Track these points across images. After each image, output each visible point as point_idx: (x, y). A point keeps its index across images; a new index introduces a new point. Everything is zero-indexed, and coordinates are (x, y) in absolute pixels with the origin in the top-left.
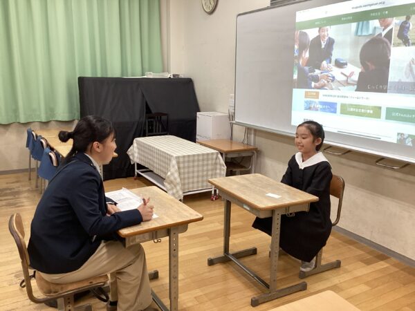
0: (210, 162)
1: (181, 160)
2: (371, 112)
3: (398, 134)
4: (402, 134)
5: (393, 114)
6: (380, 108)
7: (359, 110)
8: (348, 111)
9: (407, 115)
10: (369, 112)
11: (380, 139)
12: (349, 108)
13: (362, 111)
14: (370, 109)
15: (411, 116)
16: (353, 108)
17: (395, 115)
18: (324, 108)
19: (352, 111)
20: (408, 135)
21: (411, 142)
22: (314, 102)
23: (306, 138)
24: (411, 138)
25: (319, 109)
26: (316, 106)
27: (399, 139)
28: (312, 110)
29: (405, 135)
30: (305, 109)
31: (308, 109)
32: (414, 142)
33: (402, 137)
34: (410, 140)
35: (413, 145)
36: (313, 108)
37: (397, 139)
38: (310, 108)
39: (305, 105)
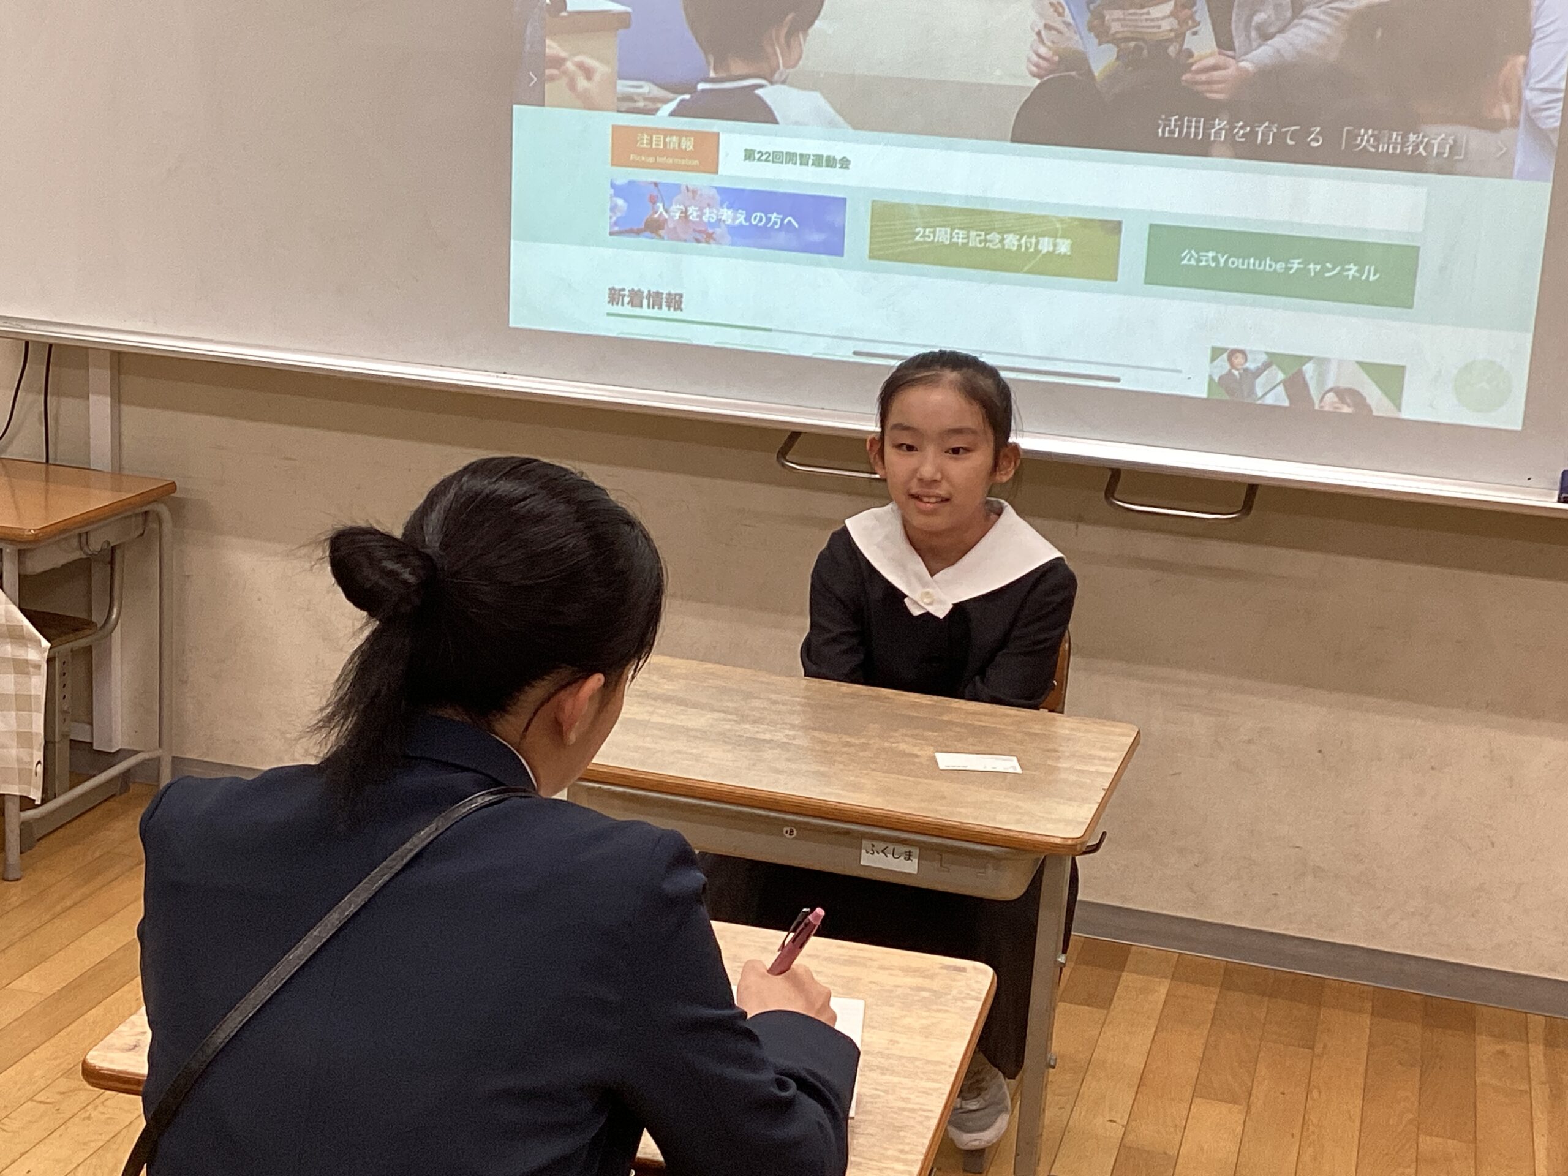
2: (1064, 247)
3: (1216, 353)
6: (1115, 228)
7: (986, 241)
8: (917, 243)
9: (1260, 258)
10: (1051, 249)
11: (1117, 380)
12: (925, 228)
13: (1006, 242)
14: (1054, 235)
15: (1280, 266)
16: (952, 230)
17: (1199, 260)
18: (756, 226)
19: (943, 245)
20: (1267, 353)
21: (1281, 388)
22: (683, 188)
23: (967, 450)
24: (1283, 371)
25: (718, 231)
26: (700, 217)
27: (1221, 378)
28: (671, 239)
29: (1249, 357)
30: (616, 229)
31: (638, 233)
32: (1296, 384)
33: (1233, 366)
34: (1279, 380)
35: (1291, 403)
36: (675, 228)
37: (1211, 379)
38: (654, 228)
39: (613, 208)
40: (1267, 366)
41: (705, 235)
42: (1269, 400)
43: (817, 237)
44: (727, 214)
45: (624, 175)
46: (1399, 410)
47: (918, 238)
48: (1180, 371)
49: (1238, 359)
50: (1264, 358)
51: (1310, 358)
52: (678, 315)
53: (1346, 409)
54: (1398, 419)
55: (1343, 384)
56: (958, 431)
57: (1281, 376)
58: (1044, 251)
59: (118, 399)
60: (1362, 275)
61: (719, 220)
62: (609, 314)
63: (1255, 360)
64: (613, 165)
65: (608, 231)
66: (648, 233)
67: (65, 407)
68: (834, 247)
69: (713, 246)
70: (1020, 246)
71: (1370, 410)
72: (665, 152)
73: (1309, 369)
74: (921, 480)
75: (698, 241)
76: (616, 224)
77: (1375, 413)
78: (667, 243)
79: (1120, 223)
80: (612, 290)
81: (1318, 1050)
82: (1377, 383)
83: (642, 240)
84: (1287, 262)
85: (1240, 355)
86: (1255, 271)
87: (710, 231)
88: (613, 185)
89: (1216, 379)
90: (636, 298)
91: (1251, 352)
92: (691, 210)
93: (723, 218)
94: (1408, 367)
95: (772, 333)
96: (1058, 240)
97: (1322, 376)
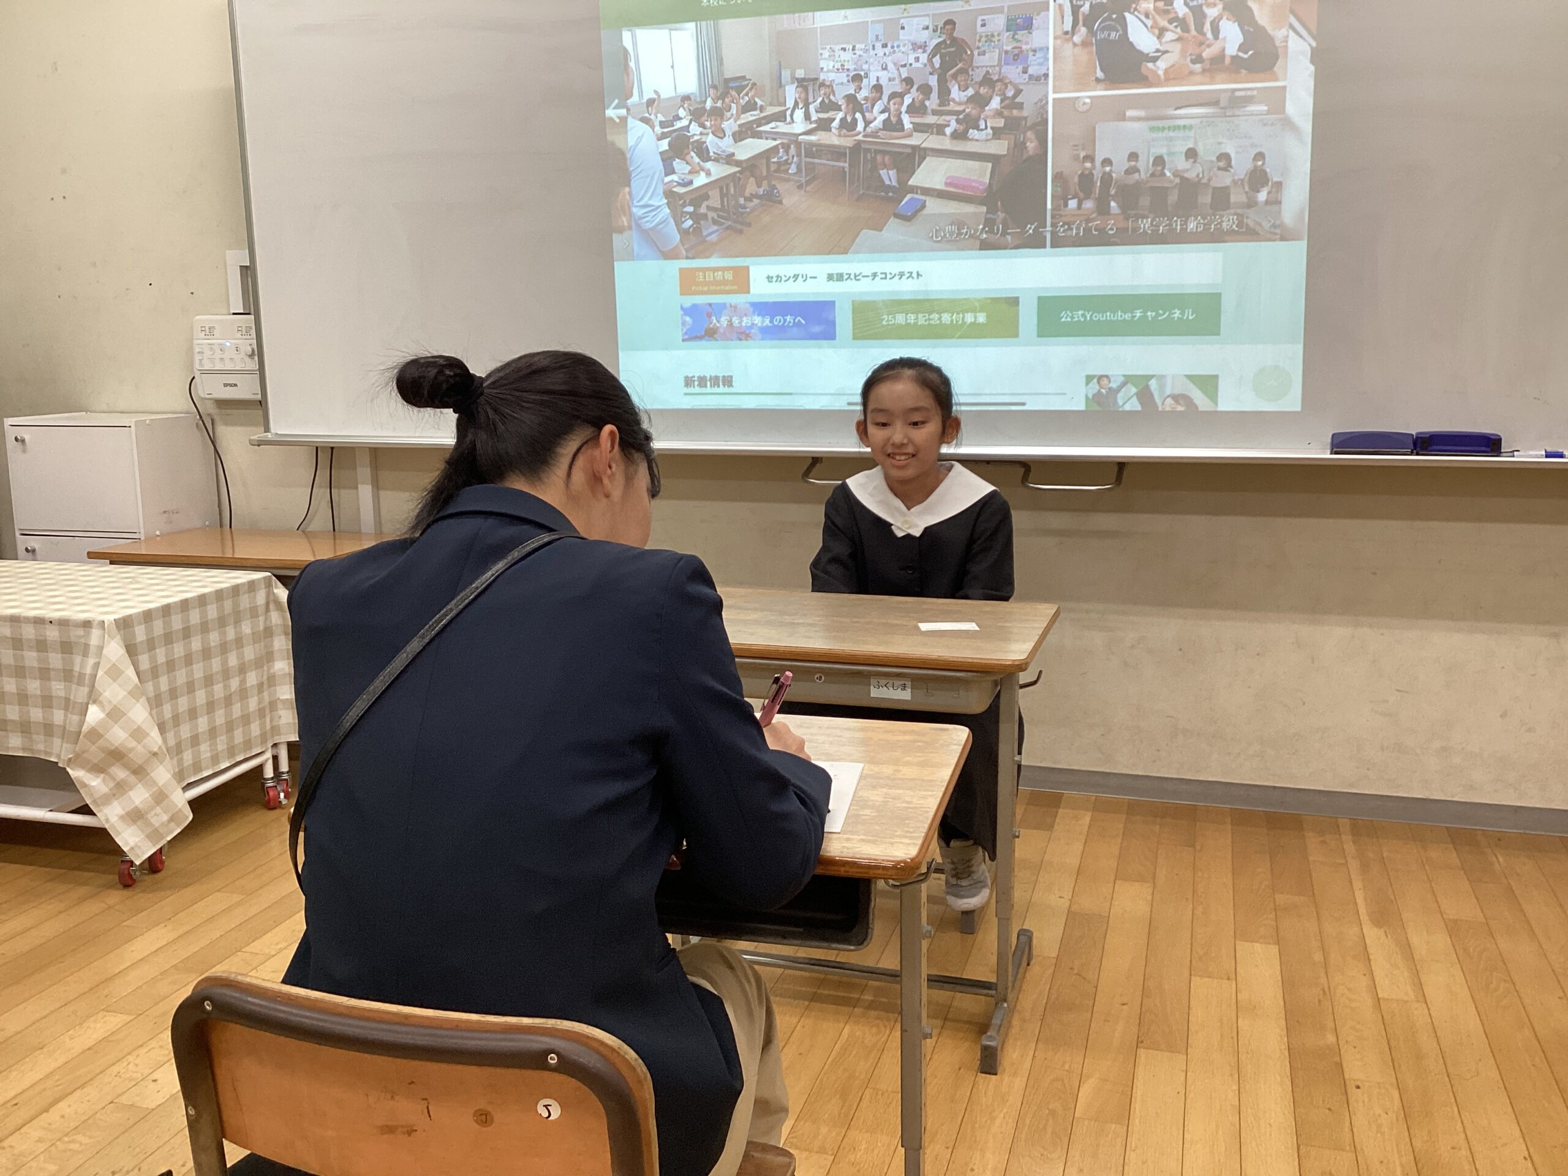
0: (246, 628)
1: (140, 633)
2: (982, 318)
3: (1089, 379)
4: (1100, 378)
5: (1065, 317)
6: (1014, 302)
7: (929, 319)
8: (883, 326)
9: (1114, 312)
10: (973, 320)
11: (1023, 404)
12: (888, 315)
13: (943, 319)
14: (974, 310)
15: (1128, 316)
16: (907, 314)
17: (1072, 318)
18: (778, 326)
19: (900, 326)
20: (1124, 376)
21: (1135, 398)
22: (728, 305)
23: (923, 423)
24: (1136, 387)
25: (753, 331)
26: (740, 323)
27: (1093, 396)
28: (722, 340)
29: (1112, 379)
30: (686, 337)
31: (701, 338)
32: (1145, 395)
33: (1101, 387)
34: (1132, 393)
35: (1142, 407)
36: (725, 333)
37: (1087, 397)
38: (711, 334)
39: (684, 323)
40: (1124, 384)
41: (744, 335)
42: (1127, 407)
43: (817, 329)
44: (757, 320)
45: (689, 301)
46: (1216, 404)
47: (884, 323)
48: (1065, 394)
49: (1105, 381)
50: (1122, 379)
51: (1152, 376)
52: (731, 390)
53: (1180, 408)
54: (1216, 412)
55: (1177, 392)
56: (916, 409)
57: (1134, 390)
58: (969, 322)
59: (377, 486)
60: (1183, 316)
61: (753, 324)
62: (686, 394)
63: (1115, 381)
64: (681, 294)
65: (681, 338)
66: (707, 338)
67: (343, 496)
68: (828, 334)
69: (750, 342)
70: (952, 321)
71: (1197, 407)
72: (716, 283)
73: (1153, 384)
74: (893, 445)
75: (741, 340)
76: (686, 333)
77: (1200, 409)
78: (720, 343)
79: (1017, 298)
80: (686, 378)
81: (1198, 847)
82: (1200, 389)
83: (704, 343)
84: (1133, 313)
85: (1105, 379)
86: (1111, 320)
87: (747, 332)
88: (682, 308)
89: (1090, 396)
90: (702, 381)
91: (1112, 376)
92: (734, 319)
93: (756, 322)
94: (1220, 375)
95: (793, 396)
96: (978, 314)
97: (1162, 387)
